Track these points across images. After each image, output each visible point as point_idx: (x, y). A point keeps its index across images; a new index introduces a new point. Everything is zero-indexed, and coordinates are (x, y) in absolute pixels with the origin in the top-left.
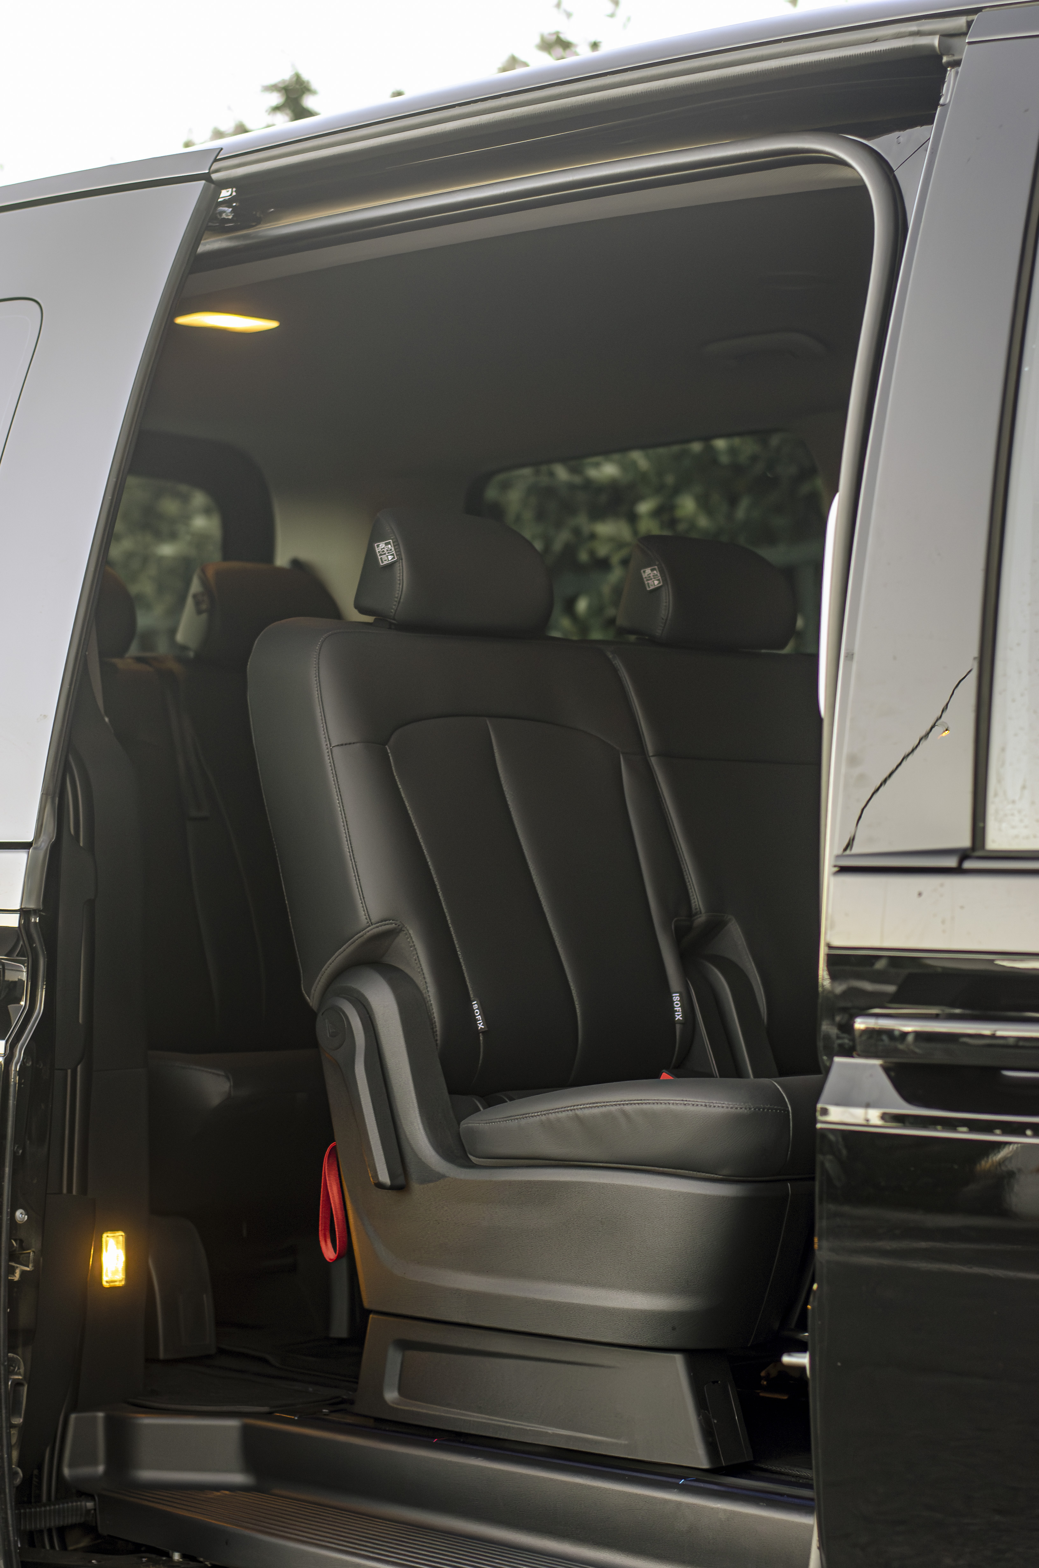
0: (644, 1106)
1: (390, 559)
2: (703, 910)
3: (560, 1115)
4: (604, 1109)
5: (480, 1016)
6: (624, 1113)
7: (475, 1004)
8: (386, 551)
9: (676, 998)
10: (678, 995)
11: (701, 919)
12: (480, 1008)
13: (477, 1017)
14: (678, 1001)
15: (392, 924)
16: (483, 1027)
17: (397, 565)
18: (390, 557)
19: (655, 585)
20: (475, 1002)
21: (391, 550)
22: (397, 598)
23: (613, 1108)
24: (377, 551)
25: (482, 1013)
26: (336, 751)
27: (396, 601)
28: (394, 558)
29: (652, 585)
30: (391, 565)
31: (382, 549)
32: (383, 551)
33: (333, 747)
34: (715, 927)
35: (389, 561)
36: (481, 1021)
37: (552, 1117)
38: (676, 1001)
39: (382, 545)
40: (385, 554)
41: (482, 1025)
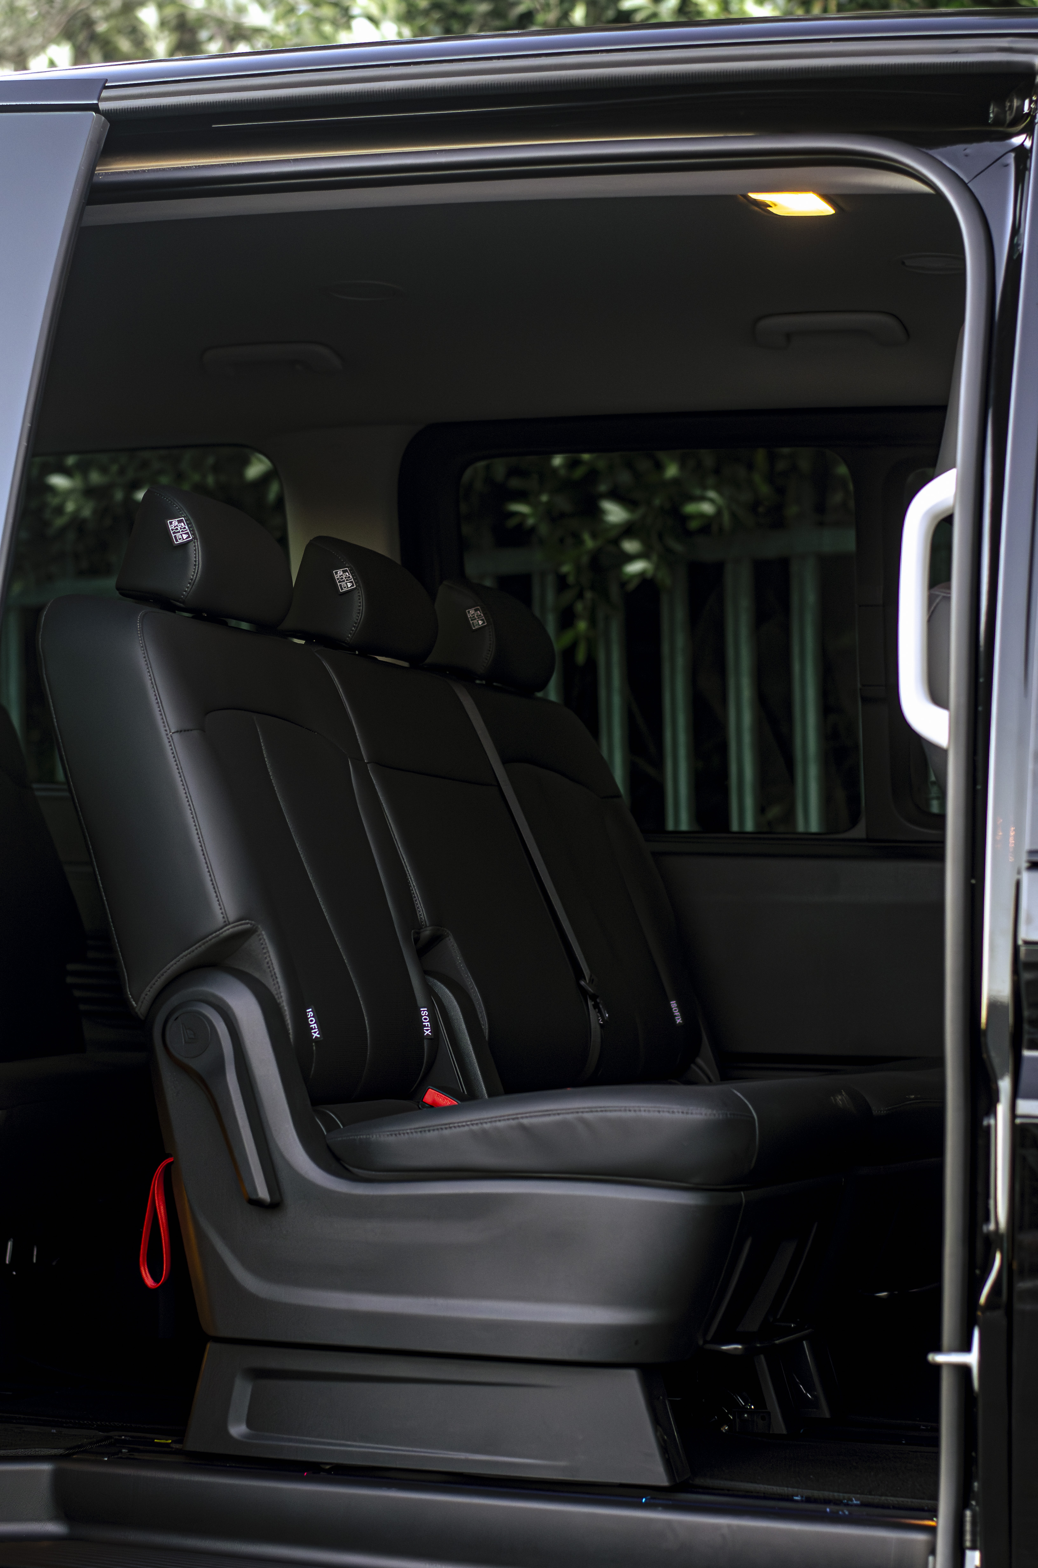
0: (609, 1114)
1: (184, 538)
2: (428, 924)
3: (499, 1124)
4: (557, 1118)
5: (315, 1025)
6: (584, 1121)
7: (309, 1012)
8: (179, 529)
9: (424, 1012)
10: (426, 1009)
11: (427, 932)
12: (316, 1015)
13: (311, 1026)
14: (426, 1016)
15: (248, 923)
16: (319, 1036)
17: (192, 544)
18: (185, 536)
19: (348, 588)
20: (310, 1010)
21: (185, 528)
22: (192, 580)
23: (569, 1117)
24: (170, 528)
25: (317, 1021)
26: (175, 736)
27: (190, 583)
28: (189, 537)
29: (345, 587)
30: (185, 545)
31: (175, 526)
32: (177, 529)
33: (173, 733)
34: (436, 939)
35: (183, 539)
36: (317, 1030)
37: (487, 1126)
38: (425, 1015)
39: (175, 522)
40: (179, 532)
41: (318, 1034)
